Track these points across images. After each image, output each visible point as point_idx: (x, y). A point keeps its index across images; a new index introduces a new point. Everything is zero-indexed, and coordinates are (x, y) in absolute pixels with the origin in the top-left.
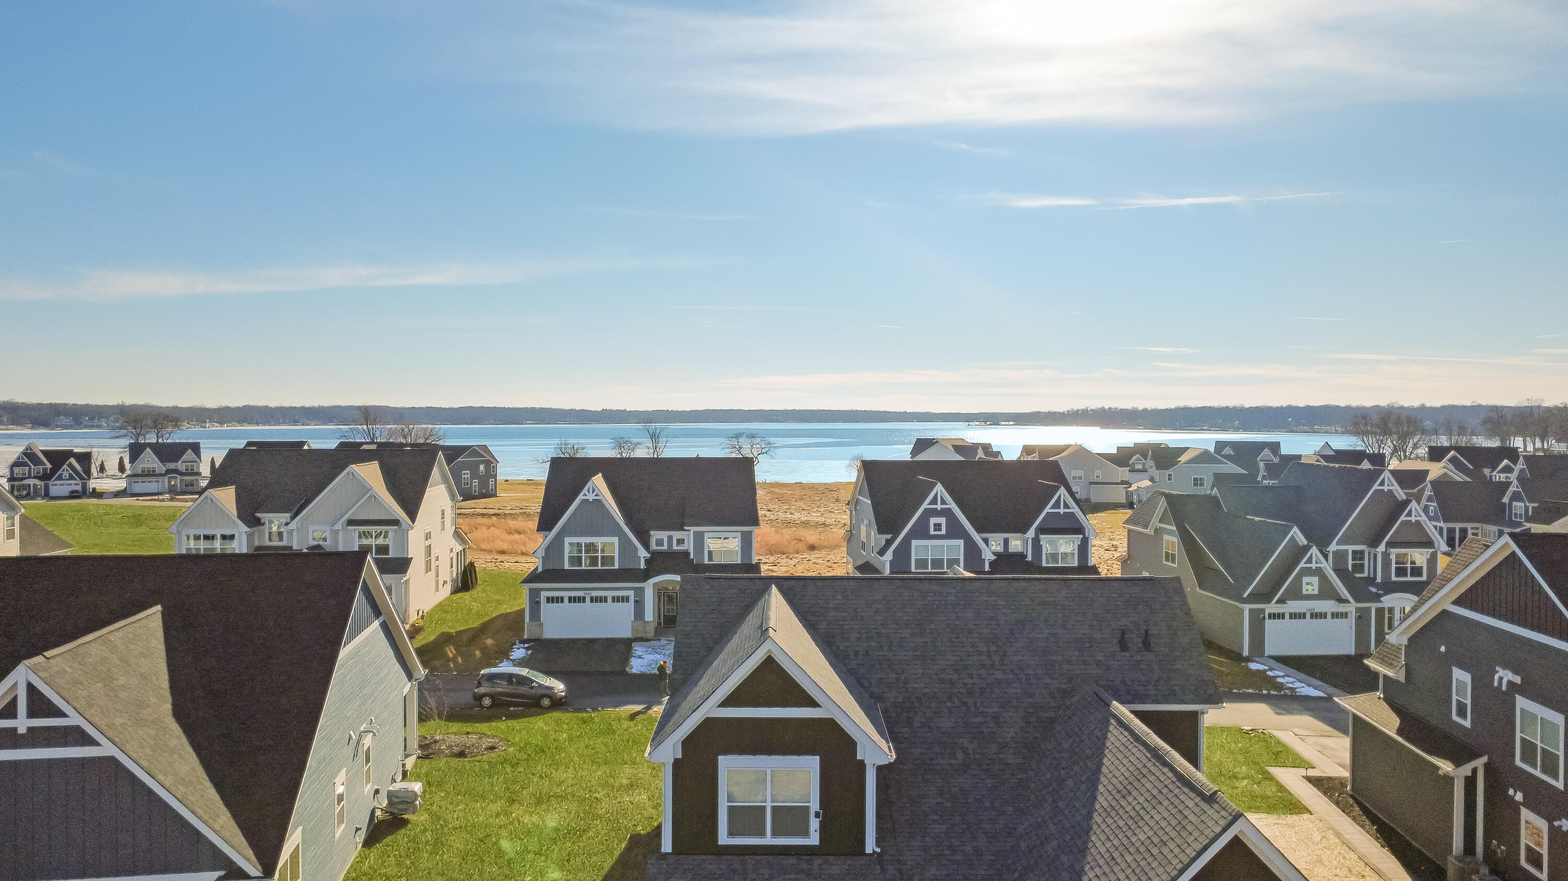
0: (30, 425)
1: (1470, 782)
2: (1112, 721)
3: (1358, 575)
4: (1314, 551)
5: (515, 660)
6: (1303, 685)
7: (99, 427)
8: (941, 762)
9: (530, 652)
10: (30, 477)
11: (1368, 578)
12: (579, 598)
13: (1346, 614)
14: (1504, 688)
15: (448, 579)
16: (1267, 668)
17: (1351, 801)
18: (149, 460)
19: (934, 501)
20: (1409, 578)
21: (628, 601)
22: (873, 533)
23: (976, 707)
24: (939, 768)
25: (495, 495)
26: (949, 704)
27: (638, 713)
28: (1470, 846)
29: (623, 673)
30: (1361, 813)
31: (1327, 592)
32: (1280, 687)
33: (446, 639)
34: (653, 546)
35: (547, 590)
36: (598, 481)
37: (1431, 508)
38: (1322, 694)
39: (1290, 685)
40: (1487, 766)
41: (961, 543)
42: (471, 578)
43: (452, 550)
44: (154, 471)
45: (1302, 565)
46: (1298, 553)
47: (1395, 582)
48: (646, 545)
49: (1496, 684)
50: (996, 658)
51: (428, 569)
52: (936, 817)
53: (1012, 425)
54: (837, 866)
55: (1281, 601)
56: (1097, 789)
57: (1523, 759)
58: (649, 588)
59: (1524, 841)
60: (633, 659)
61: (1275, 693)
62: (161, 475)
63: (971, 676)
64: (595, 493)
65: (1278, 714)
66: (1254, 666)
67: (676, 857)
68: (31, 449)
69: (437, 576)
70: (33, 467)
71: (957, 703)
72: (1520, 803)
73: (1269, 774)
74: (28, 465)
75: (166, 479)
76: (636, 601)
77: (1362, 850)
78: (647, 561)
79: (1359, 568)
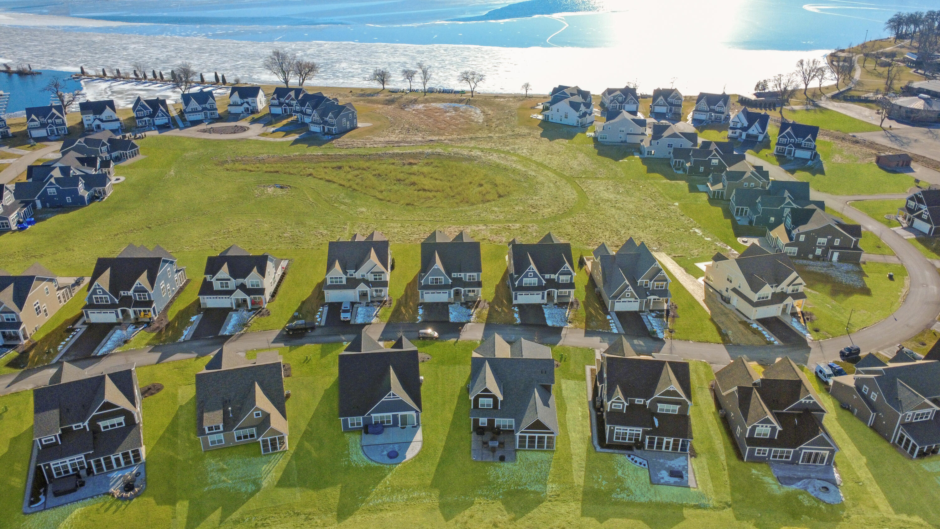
4: (630, 287)
5: (421, 315)
6: (615, 327)
9: (423, 310)
10: (144, 116)
11: (648, 288)
12: (433, 292)
16: (611, 318)
19: (530, 269)
20: (660, 289)
21: (446, 293)
22: (513, 272)
23: (517, 384)
25: (357, 127)
29: (448, 322)
31: (632, 296)
32: (609, 328)
33: (399, 303)
34: (453, 278)
35: (425, 291)
38: (617, 332)
39: (612, 328)
41: (537, 279)
45: (627, 290)
47: (655, 290)
48: (450, 276)
52: (508, 404)
54: (495, 411)
55: (620, 299)
58: (452, 290)
60: (450, 314)
61: (606, 331)
62: (200, 111)
64: (437, 266)
65: (600, 342)
66: (608, 317)
67: (473, 410)
68: (139, 99)
70: (145, 111)
71: (514, 383)
73: (585, 368)
74: (143, 111)
76: (449, 293)
78: (451, 283)
79: (646, 285)
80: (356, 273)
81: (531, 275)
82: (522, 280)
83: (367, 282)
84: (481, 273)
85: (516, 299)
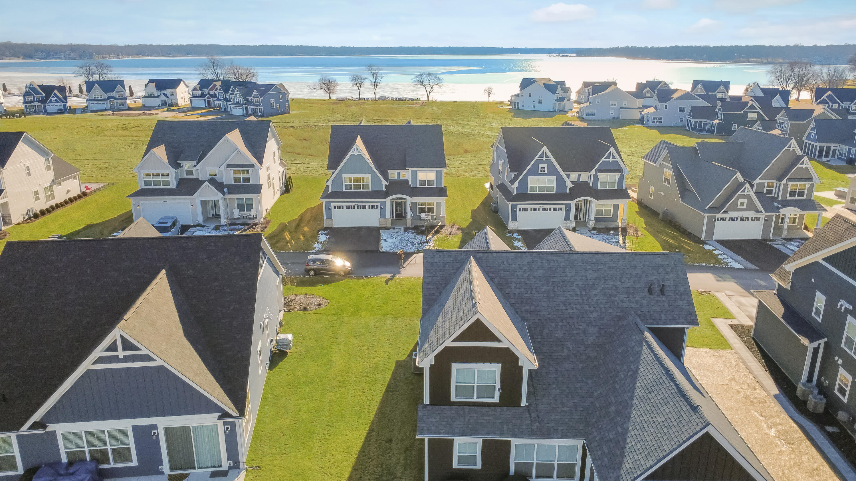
0: (22, 57)
1: (816, 351)
2: (644, 344)
3: (768, 196)
4: (747, 185)
5: (321, 242)
6: (732, 260)
7: (60, 58)
8: (557, 354)
9: (328, 236)
10: (34, 102)
11: (774, 197)
12: (351, 206)
13: (760, 218)
14: (842, 310)
15: (278, 188)
16: (713, 248)
17: (752, 341)
18: (97, 91)
19: (541, 156)
20: (796, 198)
21: (377, 208)
22: (507, 169)
23: (574, 326)
24: (556, 357)
25: (289, 113)
26: (561, 324)
27: (389, 279)
28: (810, 379)
29: (377, 252)
30: (757, 349)
31: (751, 207)
32: (719, 261)
33: (283, 228)
34: (390, 178)
35: (335, 202)
36: (359, 142)
37: (813, 134)
38: (741, 267)
39: (725, 261)
40: (826, 343)
41: (555, 178)
42: (290, 186)
43: (279, 172)
44: (101, 97)
45: (739, 193)
46: (740, 186)
47: (788, 200)
48: (385, 177)
49: (838, 307)
50: (585, 298)
51: (269, 186)
52: (554, 386)
53: (575, 56)
54: (509, 412)
55: (726, 212)
56: (636, 383)
57: (845, 345)
58: (388, 201)
59: (838, 382)
60: (382, 242)
61: (717, 266)
62: (104, 100)
63: (572, 308)
64: (358, 151)
65: (718, 280)
66: (707, 247)
67: (431, 406)
68: (32, 86)
69: (274, 188)
70: (35, 95)
71: (565, 323)
72: (840, 365)
73: (712, 323)
74: (33, 95)
75: (108, 101)
76: (381, 208)
77: (756, 373)
78: (386, 187)
79: (769, 192)
80: (198, 167)
81: (543, 169)
82: (524, 181)
83: (219, 186)
84: (444, 170)
85: (514, 219)
